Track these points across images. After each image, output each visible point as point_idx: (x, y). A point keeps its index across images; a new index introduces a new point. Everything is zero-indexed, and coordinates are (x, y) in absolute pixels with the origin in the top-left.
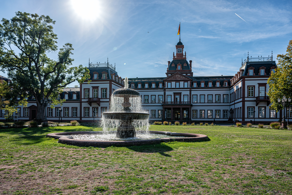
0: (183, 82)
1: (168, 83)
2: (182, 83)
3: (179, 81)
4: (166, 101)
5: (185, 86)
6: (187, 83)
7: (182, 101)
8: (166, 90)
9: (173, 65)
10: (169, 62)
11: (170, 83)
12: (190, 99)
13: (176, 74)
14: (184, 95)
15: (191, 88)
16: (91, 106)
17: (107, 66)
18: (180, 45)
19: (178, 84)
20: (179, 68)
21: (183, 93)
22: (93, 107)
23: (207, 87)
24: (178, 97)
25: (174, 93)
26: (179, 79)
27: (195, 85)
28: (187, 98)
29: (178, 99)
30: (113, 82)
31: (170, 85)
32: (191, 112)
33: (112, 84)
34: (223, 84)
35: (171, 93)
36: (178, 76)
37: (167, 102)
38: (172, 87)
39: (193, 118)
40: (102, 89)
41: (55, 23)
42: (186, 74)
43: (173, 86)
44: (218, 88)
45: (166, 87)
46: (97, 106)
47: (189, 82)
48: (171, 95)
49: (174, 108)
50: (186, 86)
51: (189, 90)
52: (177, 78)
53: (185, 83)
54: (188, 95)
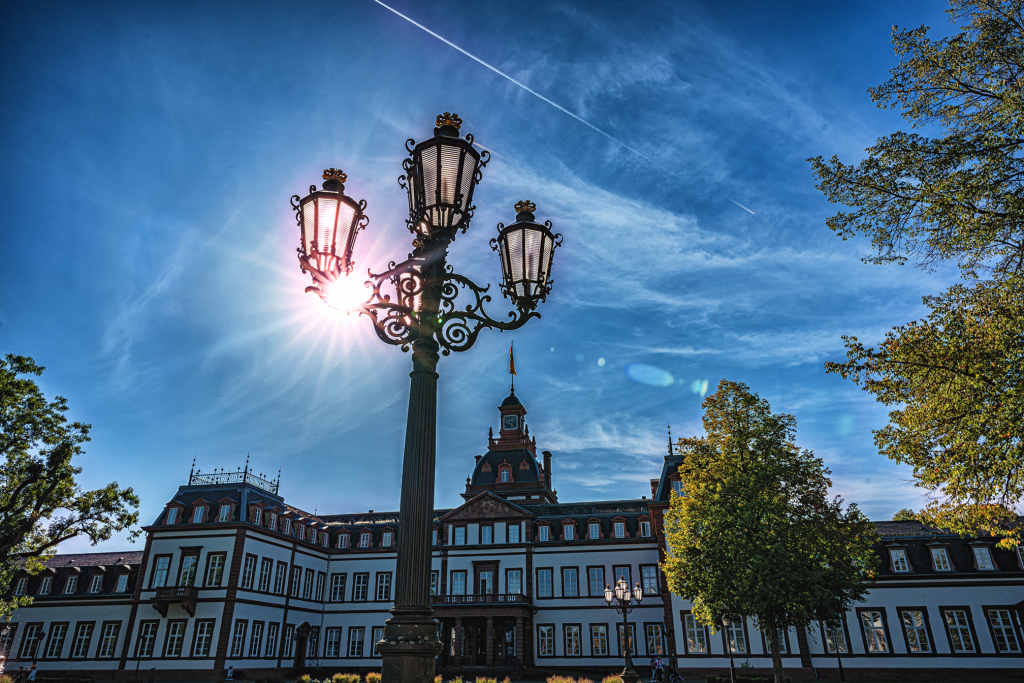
0: (504, 524)
1: (457, 529)
2: (500, 527)
3: (490, 522)
4: (448, 593)
5: (511, 536)
6: (517, 527)
7: (502, 590)
8: (450, 553)
9: (488, 468)
10: (478, 458)
11: (463, 529)
12: (529, 584)
13: (483, 497)
14: (507, 570)
15: (532, 544)
16: (164, 616)
17: (241, 480)
18: (511, 406)
19: (487, 530)
20: (505, 476)
21: (506, 562)
22: (170, 621)
23: (582, 541)
24: (487, 576)
25: (475, 564)
26: (492, 516)
27: (544, 533)
28: (519, 581)
29: (489, 586)
30: (248, 533)
31: (463, 534)
32: (532, 630)
33: (247, 539)
34: (637, 529)
35: (466, 563)
36: (487, 505)
37: (451, 596)
38: (469, 543)
39: (539, 657)
40: (210, 554)
42: (528, 497)
43: (473, 540)
44: (620, 542)
45: (450, 543)
46: (186, 616)
47: (523, 524)
48: (466, 571)
49: (464, 620)
50: (514, 539)
51: (524, 550)
52: (485, 511)
53: (511, 527)
54: (521, 569)
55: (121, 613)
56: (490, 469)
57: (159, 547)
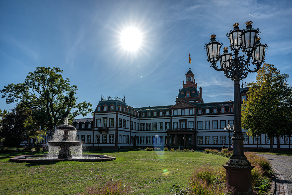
0: (188, 109)
1: (174, 111)
2: (187, 110)
3: (184, 109)
4: (172, 128)
5: (190, 113)
6: (192, 110)
7: (188, 127)
8: (173, 117)
9: (182, 93)
10: (179, 90)
11: (176, 111)
12: (195, 125)
13: (182, 102)
14: (189, 122)
15: (196, 114)
16: (101, 134)
17: (115, 99)
18: (190, 74)
19: (183, 111)
20: (188, 95)
21: (189, 120)
22: (103, 135)
23: (211, 114)
24: (183, 123)
25: (180, 120)
26: (185, 107)
27: (200, 112)
28: (192, 125)
29: (184, 127)
30: (119, 113)
31: (176, 112)
32: (196, 138)
33: (119, 115)
34: (229, 110)
35: (177, 120)
36: (183, 104)
37: (173, 129)
38: (178, 115)
39: (198, 144)
40: (110, 119)
41: (63, 71)
42: (195, 101)
43: (179, 114)
44: (223, 114)
45: (173, 115)
46: (106, 134)
47: (194, 109)
48: (177, 122)
49: (177, 135)
50: (191, 113)
51: (194, 116)
52: (183, 106)
53: (190, 110)
54: (193, 122)
55: (91, 133)
56: (183, 94)
57: (96, 117)
